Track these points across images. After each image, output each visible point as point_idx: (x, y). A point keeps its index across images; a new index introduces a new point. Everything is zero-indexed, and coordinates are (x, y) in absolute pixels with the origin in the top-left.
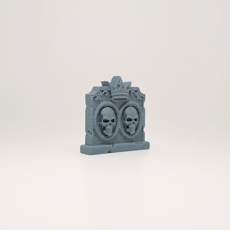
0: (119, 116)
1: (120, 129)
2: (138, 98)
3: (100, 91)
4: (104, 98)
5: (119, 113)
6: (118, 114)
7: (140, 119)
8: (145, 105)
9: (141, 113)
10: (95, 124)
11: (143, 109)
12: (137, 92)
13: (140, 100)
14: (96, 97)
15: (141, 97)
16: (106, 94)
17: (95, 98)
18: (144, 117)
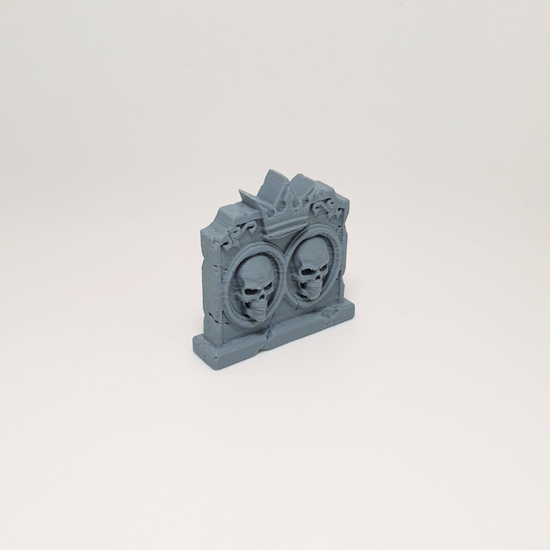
0: (284, 268)
1: (285, 294)
2: (330, 215)
3: (237, 226)
4: (248, 238)
5: (284, 262)
6: (282, 264)
7: (335, 258)
8: (349, 224)
9: (337, 246)
10: (227, 303)
11: (342, 235)
12: (329, 202)
13: (335, 217)
14: (226, 244)
15: (339, 209)
16: (250, 230)
17: (224, 246)
18: (345, 253)
